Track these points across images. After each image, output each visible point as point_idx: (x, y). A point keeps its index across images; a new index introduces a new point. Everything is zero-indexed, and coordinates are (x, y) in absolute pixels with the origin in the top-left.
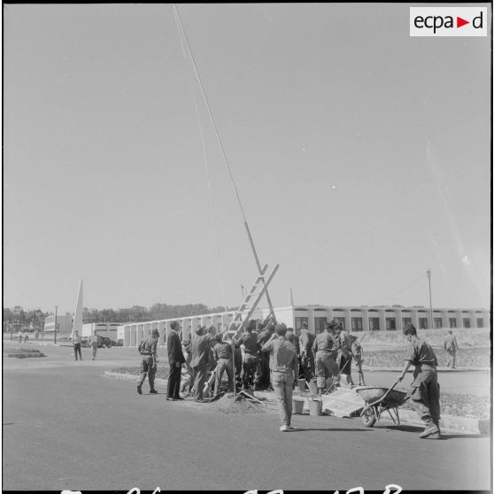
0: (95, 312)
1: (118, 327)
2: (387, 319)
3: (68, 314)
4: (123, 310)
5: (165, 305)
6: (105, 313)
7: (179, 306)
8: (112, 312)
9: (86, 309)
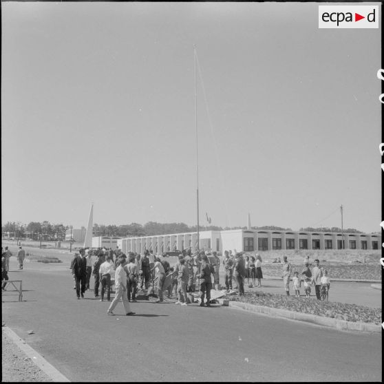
0: (103, 228)
1: (118, 240)
2: (313, 240)
3: (83, 228)
4: (124, 226)
5: (156, 223)
6: (110, 228)
7: (166, 224)
8: (116, 228)
9: (96, 225)
